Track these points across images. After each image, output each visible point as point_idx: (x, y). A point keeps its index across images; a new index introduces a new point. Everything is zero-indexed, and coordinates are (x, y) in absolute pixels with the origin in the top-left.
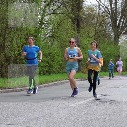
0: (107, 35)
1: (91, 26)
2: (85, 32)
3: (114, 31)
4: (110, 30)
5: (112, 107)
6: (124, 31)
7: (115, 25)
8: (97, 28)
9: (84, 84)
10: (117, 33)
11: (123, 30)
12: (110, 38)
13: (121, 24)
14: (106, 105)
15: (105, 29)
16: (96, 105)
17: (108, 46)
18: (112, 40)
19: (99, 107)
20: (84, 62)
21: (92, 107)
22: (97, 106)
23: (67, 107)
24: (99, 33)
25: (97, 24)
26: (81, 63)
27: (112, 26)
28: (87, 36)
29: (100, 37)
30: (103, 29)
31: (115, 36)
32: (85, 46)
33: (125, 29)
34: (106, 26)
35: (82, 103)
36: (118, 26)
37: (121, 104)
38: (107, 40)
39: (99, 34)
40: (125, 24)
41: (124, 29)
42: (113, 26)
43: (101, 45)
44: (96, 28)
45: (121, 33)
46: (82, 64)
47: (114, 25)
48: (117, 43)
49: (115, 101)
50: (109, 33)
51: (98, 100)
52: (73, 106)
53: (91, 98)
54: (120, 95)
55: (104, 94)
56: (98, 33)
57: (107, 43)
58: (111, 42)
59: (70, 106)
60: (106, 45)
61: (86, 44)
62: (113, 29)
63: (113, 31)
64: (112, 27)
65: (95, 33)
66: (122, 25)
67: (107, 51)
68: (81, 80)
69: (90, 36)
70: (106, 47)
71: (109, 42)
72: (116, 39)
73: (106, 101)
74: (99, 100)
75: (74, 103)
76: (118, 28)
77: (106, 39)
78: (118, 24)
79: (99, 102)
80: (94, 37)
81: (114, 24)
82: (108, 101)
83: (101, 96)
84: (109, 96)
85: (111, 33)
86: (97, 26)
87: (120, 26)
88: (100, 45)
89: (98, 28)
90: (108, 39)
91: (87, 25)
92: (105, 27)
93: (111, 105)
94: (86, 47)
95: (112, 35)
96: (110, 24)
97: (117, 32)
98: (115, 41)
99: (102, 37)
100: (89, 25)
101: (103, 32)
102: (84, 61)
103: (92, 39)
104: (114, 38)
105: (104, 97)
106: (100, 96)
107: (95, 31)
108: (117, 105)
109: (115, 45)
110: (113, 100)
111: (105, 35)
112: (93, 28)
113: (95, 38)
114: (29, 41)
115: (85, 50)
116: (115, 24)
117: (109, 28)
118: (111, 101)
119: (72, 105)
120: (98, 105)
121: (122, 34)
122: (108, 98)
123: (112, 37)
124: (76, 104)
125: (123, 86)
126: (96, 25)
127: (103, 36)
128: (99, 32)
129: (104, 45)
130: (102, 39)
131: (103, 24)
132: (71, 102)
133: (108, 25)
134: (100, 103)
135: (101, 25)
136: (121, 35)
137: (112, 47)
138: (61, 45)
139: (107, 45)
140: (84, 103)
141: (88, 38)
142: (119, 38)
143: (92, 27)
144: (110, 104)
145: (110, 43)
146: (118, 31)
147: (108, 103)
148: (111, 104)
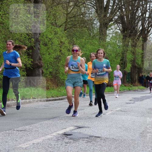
0: (87, 23)
1: (60, 6)
2: (49, 16)
3: (99, 15)
4: (92, 14)
5: (92, 148)
6: (116, 17)
7: (101, 6)
8: (69, 10)
9: (45, 107)
10: (104, 20)
11: (115, 15)
12: (93, 27)
13: (111, 4)
14: (82, 144)
15: (85, 12)
16: (64, 144)
17: (89, 42)
18: (95, 32)
19: (69, 149)
20: (47, 69)
21: (57, 147)
22: (66, 146)
23: (14, 149)
24: (73, 19)
25: (69, 3)
26: (41, 71)
27: (95, 7)
28: (52, 24)
29: (75, 25)
30: (81, 12)
31: (101, 25)
32: (49, 41)
33: (118, 13)
34: (85, 7)
35: (39, 141)
36: (105, 8)
37: (107, 142)
38: (86, 31)
39: (72, 21)
40: (118, 4)
41: (116, 13)
42: (97, 7)
43: (77, 40)
44: (67, 10)
45: (111, 20)
46: (43, 72)
47: (99, 6)
48: (103, 38)
49: (97, 137)
50: (91, 20)
51: (68, 136)
52: (23, 146)
53: (56, 133)
54: (107, 127)
55: (79, 124)
56: (71, 19)
57: (86, 36)
58: (94, 35)
59: (19, 146)
60: (85, 40)
61: (50, 37)
62: (97, 12)
63: (97, 17)
64: (95, 9)
65: (67, 19)
66: (113, 6)
67: (87, 50)
68: (41, 101)
69: (58, 24)
70: (85, 44)
71: (90, 35)
72: (102, 31)
73: (82, 137)
74: (70, 135)
75: (26, 141)
76: (105, 11)
77: (85, 29)
78: (105, 3)
79: (71, 139)
80: (64, 25)
81: (99, 4)
82: (86, 137)
83: (74, 129)
84: (87, 129)
85: (94, 20)
86: (70, 7)
87: (110, 7)
88: (75, 40)
89: (72, 10)
90: (89, 29)
91: (53, 3)
92: (83, 9)
93: (89, 144)
94: (50, 43)
95: (95, 22)
96: (93, 3)
97: (104, 18)
98: (100, 34)
99: (79, 26)
100: (55, 4)
101: (81, 18)
102: (47, 67)
103: (61, 28)
104: (98, 27)
105: (79, 130)
106: (72, 128)
107: (65, 15)
108: (100, 145)
109: (100, 40)
110: (94, 135)
111: (83, 22)
112: (64, 9)
113: (65, 27)
114: (8, 45)
115: (48, 49)
116: (101, 4)
117: (91, 10)
118: (91, 138)
119: (23, 144)
120: (68, 144)
121: (112, 23)
122: (86, 133)
123: (96, 26)
124: (29, 142)
125: (112, 111)
126: (68, 5)
127: (81, 23)
128: (74, 17)
129: (81, 40)
130: (78, 29)
131: (81, 4)
132: (21, 139)
133: (89, 6)
134: (72, 141)
135: (77, 6)
136: (110, 23)
137: (95, 44)
138: (4, 38)
139: (87, 40)
140: (44, 140)
141: (53, 27)
142: (107, 28)
143: (60, 8)
144: (88, 142)
145: (93, 37)
146: (105, 16)
147: (84, 142)
148: (90, 142)
